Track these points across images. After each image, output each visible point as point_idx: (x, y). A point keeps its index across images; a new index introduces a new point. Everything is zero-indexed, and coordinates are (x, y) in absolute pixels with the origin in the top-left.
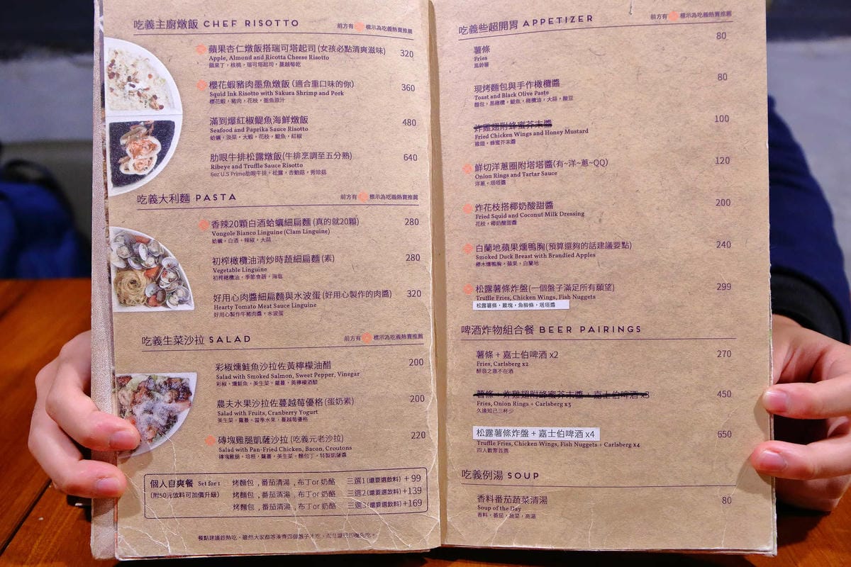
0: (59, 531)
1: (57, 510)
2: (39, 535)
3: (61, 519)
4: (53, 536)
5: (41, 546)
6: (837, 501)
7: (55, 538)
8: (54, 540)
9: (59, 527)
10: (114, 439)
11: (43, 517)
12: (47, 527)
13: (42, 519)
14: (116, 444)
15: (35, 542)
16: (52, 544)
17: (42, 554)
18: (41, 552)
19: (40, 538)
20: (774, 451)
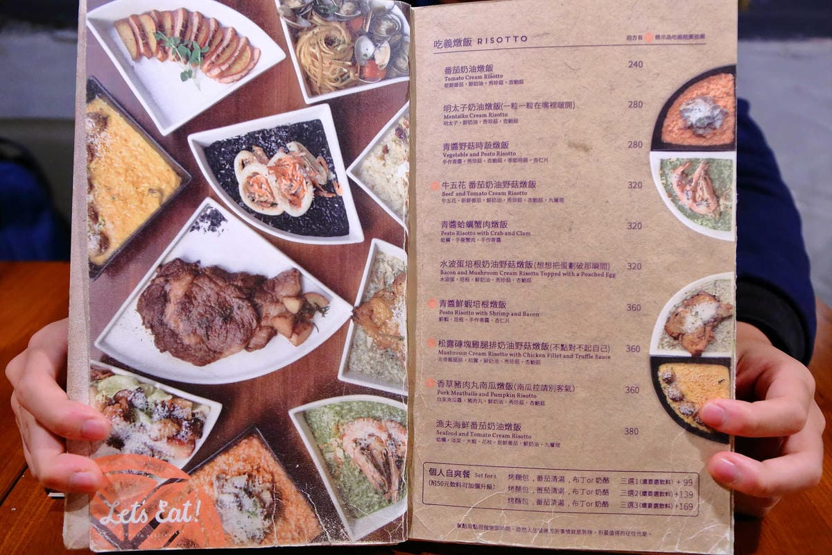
0: (31, 522)
1: (30, 500)
2: (11, 526)
3: (34, 510)
4: (26, 527)
5: (13, 537)
6: (769, 509)
7: (28, 529)
8: (26, 531)
9: (31, 518)
10: (85, 428)
11: (15, 507)
12: (19, 518)
13: (15, 509)
14: (86, 433)
15: (7, 533)
16: (24, 535)
17: (14, 546)
18: (13, 544)
19: (13, 529)
20: (731, 461)
